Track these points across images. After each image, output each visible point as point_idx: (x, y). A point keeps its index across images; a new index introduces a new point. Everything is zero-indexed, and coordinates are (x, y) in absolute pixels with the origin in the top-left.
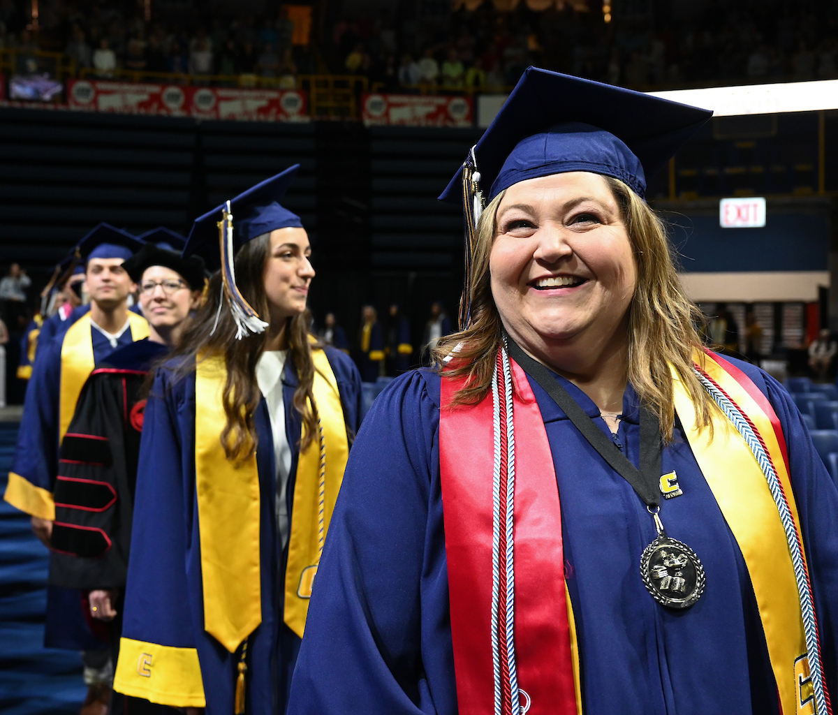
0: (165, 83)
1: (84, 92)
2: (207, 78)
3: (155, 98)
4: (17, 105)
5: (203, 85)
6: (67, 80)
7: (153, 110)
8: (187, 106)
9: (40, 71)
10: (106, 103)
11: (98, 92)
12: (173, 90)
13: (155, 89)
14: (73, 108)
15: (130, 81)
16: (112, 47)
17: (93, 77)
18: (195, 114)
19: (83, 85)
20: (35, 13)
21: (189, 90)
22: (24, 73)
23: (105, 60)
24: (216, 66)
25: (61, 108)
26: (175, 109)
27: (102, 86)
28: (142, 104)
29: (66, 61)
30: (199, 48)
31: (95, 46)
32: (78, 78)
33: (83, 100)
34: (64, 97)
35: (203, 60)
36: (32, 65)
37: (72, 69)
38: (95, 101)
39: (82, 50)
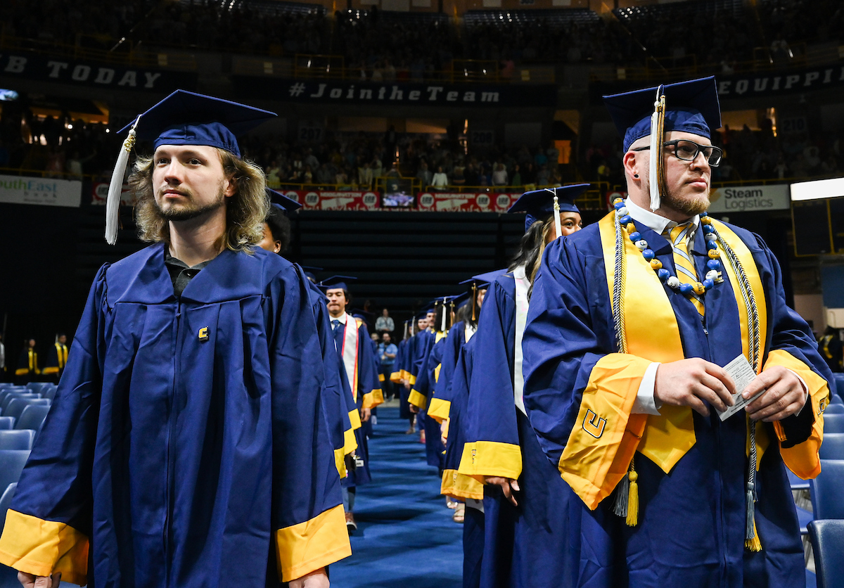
0: (478, 192)
1: (428, 200)
2: (504, 187)
3: (472, 201)
4: (387, 210)
5: (501, 192)
6: (417, 194)
7: (471, 209)
8: (492, 206)
9: (400, 190)
10: (441, 206)
11: (437, 200)
12: (483, 196)
13: (472, 196)
14: (421, 210)
15: (457, 192)
16: (445, 171)
17: (433, 191)
18: (497, 210)
19: (427, 195)
20: (397, 155)
21: (493, 196)
22: (391, 191)
23: (441, 179)
24: (510, 178)
25: (413, 210)
26: (485, 207)
27: (438, 196)
28: (463, 206)
29: (416, 182)
30: (499, 169)
31: (434, 170)
32: (424, 192)
33: (427, 205)
34: (416, 204)
35: (501, 176)
36: (395, 187)
37: (420, 186)
38: (434, 205)
39: (426, 174)
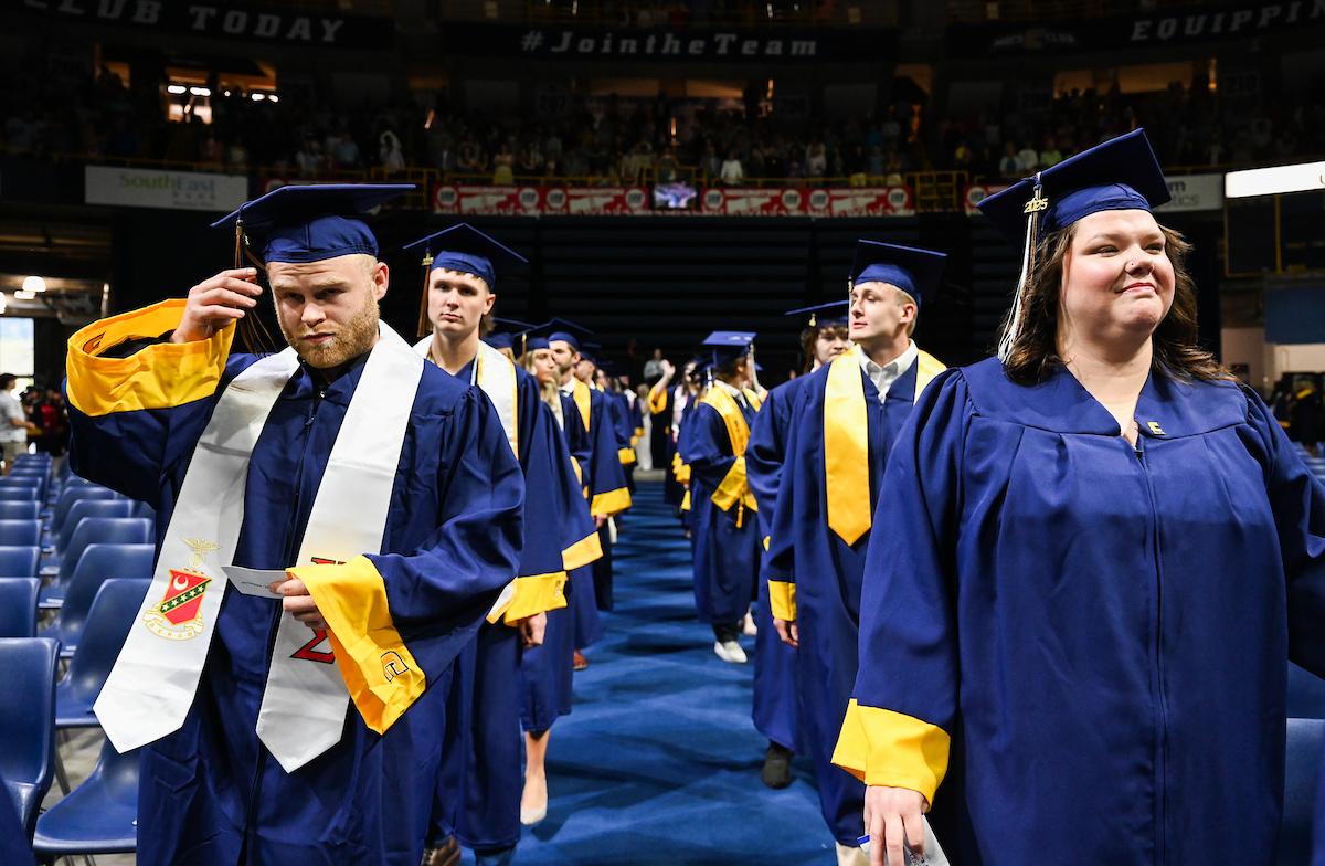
0: (784, 187)
1: (715, 199)
2: (821, 180)
3: (776, 200)
4: (661, 212)
5: (817, 187)
6: (701, 189)
7: (774, 212)
8: (804, 206)
9: (678, 180)
10: (734, 207)
11: (727, 198)
12: (791, 192)
13: (775, 193)
14: (706, 213)
15: (754, 186)
16: (739, 157)
17: (723, 186)
18: (811, 213)
19: (714, 192)
20: (674, 132)
21: (806, 191)
22: (665, 181)
23: (733, 169)
24: (829, 171)
25: (695, 213)
26: (793, 209)
27: (729, 193)
28: (764, 207)
29: (699, 173)
30: (815, 154)
31: (723, 156)
32: (710, 187)
33: (714, 206)
34: (696, 203)
36: (672, 175)
37: (704, 180)
38: (724, 207)
39: (713, 162)
